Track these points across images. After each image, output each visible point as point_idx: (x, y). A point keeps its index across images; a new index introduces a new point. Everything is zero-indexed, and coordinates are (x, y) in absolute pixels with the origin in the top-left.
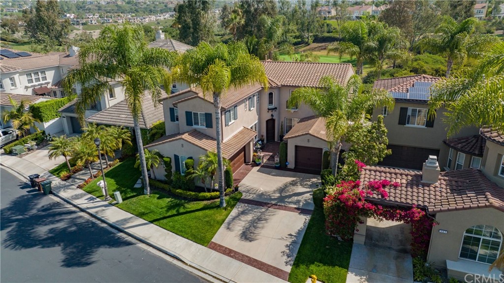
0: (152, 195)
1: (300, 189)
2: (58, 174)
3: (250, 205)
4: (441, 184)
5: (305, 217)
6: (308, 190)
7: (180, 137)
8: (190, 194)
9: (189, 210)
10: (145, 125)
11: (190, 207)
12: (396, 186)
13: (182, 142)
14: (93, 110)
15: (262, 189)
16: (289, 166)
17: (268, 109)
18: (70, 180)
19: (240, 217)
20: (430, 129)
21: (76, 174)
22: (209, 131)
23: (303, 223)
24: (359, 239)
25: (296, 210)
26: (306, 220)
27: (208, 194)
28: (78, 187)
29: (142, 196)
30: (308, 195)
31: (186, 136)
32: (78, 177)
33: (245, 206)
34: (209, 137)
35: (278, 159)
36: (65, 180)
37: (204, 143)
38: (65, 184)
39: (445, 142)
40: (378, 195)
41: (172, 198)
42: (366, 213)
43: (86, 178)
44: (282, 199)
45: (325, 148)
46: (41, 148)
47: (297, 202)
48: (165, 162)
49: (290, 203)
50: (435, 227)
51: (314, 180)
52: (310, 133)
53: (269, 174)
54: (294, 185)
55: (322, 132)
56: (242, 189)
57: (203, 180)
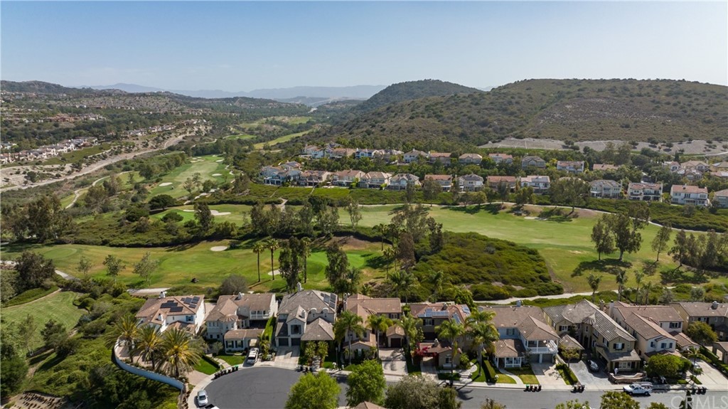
1: (398, 354)
3: (386, 362)
4: (439, 346)
6: (400, 353)
7: (358, 342)
10: (331, 338)
12: (429, 348)
14: (296, 334)
15: (386, 356)
16: (389, 346)
19: (386, 366)
20: (433, 326)
21: (312, 363)
22: (366, 339)
23: (405, 363)
24: (421, 364)
28: (320, 367)
29: (350, 365)
30: (401, 355)
31: (360, 342)
32: (315, 364)
33: (384, 362)
35: (385, 344)
36: (310, 365)
37: (366, 343)
38: (313, 367)
40: (425, 351)
42: (423, 357)
43: (319, 363)
44: (394, 358)
45: (402, 338)
46: (275, 355)
47: (400, 358)
48: (355, 352)
49: (398, 359)
50: (440, 357)
51: (400, 350)
52: (396, 333)
53: (384, 350)
54: (395, 352)
55: (399, 332)
56: (380, 357)
57: (369, 356)
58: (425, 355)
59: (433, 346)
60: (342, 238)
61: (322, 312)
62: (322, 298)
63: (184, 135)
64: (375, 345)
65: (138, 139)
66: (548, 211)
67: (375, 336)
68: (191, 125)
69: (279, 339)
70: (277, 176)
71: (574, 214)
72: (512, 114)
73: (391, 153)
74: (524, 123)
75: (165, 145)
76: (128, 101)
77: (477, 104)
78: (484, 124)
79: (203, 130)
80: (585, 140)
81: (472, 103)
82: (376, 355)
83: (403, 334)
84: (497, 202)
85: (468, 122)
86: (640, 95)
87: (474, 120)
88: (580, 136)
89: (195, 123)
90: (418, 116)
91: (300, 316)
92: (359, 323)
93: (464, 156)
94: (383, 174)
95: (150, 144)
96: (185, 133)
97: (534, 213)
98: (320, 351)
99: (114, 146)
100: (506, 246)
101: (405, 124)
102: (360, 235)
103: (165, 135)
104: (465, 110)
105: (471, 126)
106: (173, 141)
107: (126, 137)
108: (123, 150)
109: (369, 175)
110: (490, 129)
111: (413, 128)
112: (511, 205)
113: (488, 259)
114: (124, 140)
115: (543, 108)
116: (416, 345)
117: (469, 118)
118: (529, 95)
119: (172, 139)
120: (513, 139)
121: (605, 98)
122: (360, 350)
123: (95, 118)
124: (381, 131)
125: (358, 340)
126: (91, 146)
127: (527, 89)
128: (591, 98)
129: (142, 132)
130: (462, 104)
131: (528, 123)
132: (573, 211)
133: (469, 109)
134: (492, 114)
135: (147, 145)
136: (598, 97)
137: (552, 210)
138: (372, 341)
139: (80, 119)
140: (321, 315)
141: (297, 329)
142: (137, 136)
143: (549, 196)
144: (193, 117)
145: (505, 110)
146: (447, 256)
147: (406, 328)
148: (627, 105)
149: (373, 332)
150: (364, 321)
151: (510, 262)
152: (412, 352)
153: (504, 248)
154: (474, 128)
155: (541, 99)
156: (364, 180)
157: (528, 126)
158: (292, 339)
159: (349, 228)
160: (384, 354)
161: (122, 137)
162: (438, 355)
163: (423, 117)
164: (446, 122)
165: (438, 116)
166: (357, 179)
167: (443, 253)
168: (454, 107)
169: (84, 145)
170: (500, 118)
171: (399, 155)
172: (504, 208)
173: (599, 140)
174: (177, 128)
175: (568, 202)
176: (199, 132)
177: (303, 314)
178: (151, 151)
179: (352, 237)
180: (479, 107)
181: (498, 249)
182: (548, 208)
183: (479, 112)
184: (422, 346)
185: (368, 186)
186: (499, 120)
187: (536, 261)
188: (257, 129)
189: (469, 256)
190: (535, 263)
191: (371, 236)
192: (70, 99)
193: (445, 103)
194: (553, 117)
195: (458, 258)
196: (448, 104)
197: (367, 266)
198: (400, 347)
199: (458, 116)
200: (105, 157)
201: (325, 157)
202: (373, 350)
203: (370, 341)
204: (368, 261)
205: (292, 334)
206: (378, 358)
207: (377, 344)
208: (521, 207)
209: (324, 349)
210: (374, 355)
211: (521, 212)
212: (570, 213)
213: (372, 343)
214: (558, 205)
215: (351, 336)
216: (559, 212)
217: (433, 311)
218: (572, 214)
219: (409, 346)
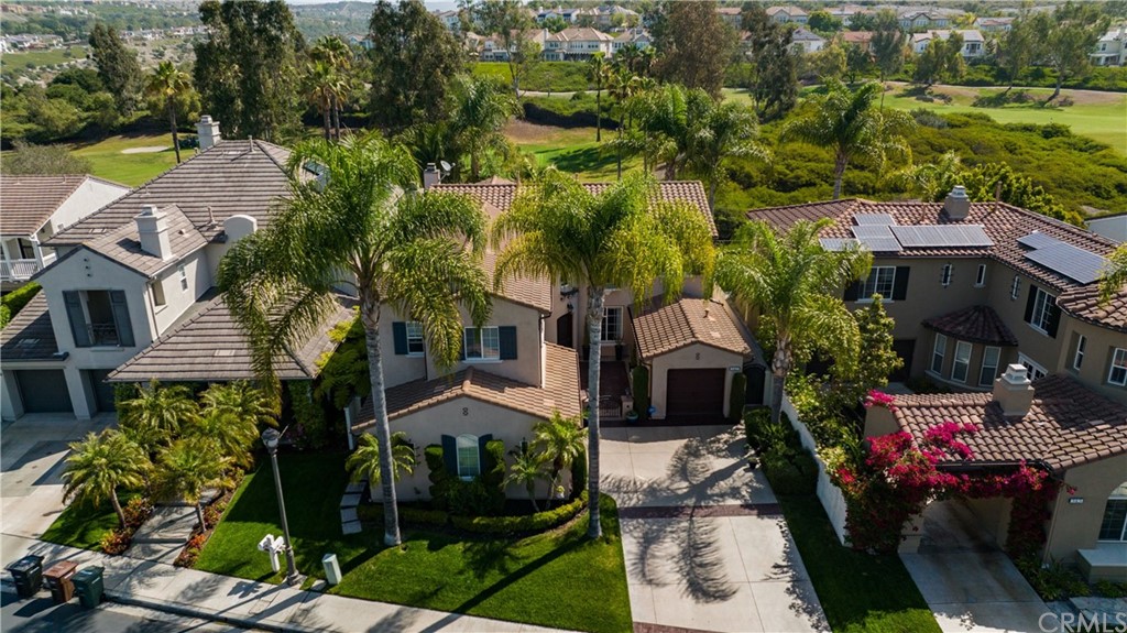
0: (409, 544)
1: (716, 462)
2: (81, 539)
3: (650, 520)
4: (1037, 415)
5: (776, 521)
6: (732, 461)
7: (457, 391)
8: (512, 522)
9: (528, 561)
10: (302, 369)
11: (524, 554)
12: (970, 430)
13: (465, 403)
14: (103, 344)
15: (643, 479)
16: (655, 416)
17: (562, 293)
18: (136, 550)
19: (649, 551)
20: (900, 302)
21: (144, 530)
22: (508, 367)
23: (780, 535)
25: (747, 511)
26: (781, 527)
27: (550, 515)
28: (176, 565)
29: (386, 552)
30: (740, 471)
31: (468, 387)
32: (156, 536)
33: (638, 522)
34: (516, 381)
35: (631, 404)
36: (121, 553)
37: (510, 397)
38: (129, 564)
39: (925, 324)
40: (952, 455)
41: (466, 542)
43: (185, 534)
44: (700, 491)
45: (734, 367)
47: (735, 492)
48: (430, 458)
49: (722, 495)
50: (1062, 495)
51: (725, 436)
52: (701, 339)
53: (625, 439)
54: (697, 455)
55: (716, 335)
56: (603, 487)
57: (529, 483)
58: (948, 477)
59: (996, 416)
64: (573, 411)
65: (144, 45)
66: (993, 95)
67: (570, 357)
69: (14, 376)
71: (1059, 99)
73: (612, 12)
82: (582, 473)
91: (131, 245)
94: (597, 33)
95: (167, 53)
97: (961, 98)
100: (967, 119)
109: (564, 36)
122: (469, 442)
123: (73, 12)
125: (458, 379)
126: (47, 48)
129: (154, 34)
132: (1056, 94)
135: (161, 54)
137: (1004, 94)
138: (555, 385)
139: (40, 11)
142: (145, 39)
149: (564, 337)
151: (1011, 149)
152: (828, 455)
156: (553, 45)
158: (86, 374)
160: (631, 464)
162: (1053, 480)
166: (538, 45)
169: (31, 47)
171: (628, 17)
175: (1037, 76)
177: (148, 226)
185: (562, 56)
198: (725, 423)
202: (561, 443)
203: (536, 385)
204: (555, 159)
205: (77, 345)
206: (594, 492)
207: (586, 407)
208: (926, 88)
209: (222, 436)
210: (566, 474)
211: (928, 96)
212: (1050, 99)
213: (555, 394)
214: (1014, 85)
215: (412, 355)
216: (1020, 98)
217: (895, 225)
218: (1054, 100)
219: (784, 416)
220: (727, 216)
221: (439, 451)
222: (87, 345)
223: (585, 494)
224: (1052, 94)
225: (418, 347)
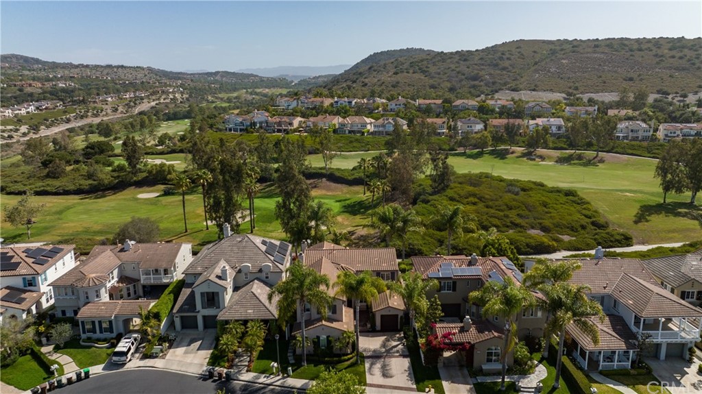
0: (309, 365)
1: (395, 343)
2: (218, 365)
3: (373, 359)
4: (473, 330)
5: (407, 359)
6: (399, 343)
7: (320, 323)
8: (336, 359)
10: (273, 316)
11: (340, 367)
12: (454, 334)
13: (321, 327)
14: (209, 308)
15: (372, 348)
16: (377, 329)
18: (235, 367)
19: (373, 367)
20: (455, 293)
21: (235, 362)
22: (334, 316)
24: (440, 364)
25: (400, 356)
26: (408, 361)
27: (346, 358)
28: (247, 371)
29: (303, 367)
30: (400, 346)
31: (324, 322)
32: (239, 364)
33: (370, 360)
34: (336, 320)
35: (370, 325)
36: (231, 368)
37: (334, 325)
38: (234, 371)
39: (463, 299)
40: (448, 340)
41: (324, 364)
42: (442, 350)
43: (246, 363)
44: (388, 351)
45: (401, 314)
46: (170, 347)
47: (398, 352)
48: (314, 342)
49: (394, 353)
50: (475, 351)
51: (398, 335)
52: (390, 305)
53: (368, 336)
54: (389, 341)
55: (395, 304)
56: (360, 350)
57: (341, 349)
58: (446, 346)
59: (462, 330)
60: (312, 181)
61: (260, 271)
62: (264, 248)
63: (157, 102)
64: (352, 329)
65: (107, 104)
66: (567, 156)
67: (352, 310)
68: (168, 93)
69: (182, 318)
70: (241, 122)
71: (599, 159)
72: (504, 69)
73: (374, 101)
74: (518, 78)
75: (137, 111)
76: (105, 72)
77: (465, 60)
78: (475, 78)
79: (178, 98)
80: (587, 93)
81: (460, 59)
82: (355, 346)
83: (402, 307)
84: (503, 147)
85: (457, 77)
86: (640, 50)
87: (464, 75)
88: (581, 89)
89: (171, 91)
90: (403, 72)
91: (219, 277)
92: (322, 288)
93: (458, 102)
94: (365, 118)
95: (120, 109)
96: (159, 99)
97: (550, 158)
98: (248, 340)
99: (80, 109)
100: (533, 186)
101: (389, 79)
102: (335, 178)
103: (137, 100)
104: (453, 66)
105: (461, 81)
106: (145, 106)
107: (95, 102)
108: (90, 114)
109: (348, 120)
110: (482, 83)
111: (398, 83)
112: (519, 150)
113: (514, 200)
114: (92, 105)
115: (536, 63)
116: (429, 327)
117: (458, 73)
118: (519, 53)
119: (144, 104)
120: (507, 91)
121: (603, 53)
122: (323, 337)
123: (66, 84)
124: (363, 86)
125: (320, 320)
126: (54, 109)
127: (517, 48)
128: (588, 53)
129: (112, 98)
130: (449, 61)
131: (522, 77)
132: (597, 156)
133: (457, 65)
134: (483, 69)
135: (117, 110)
136: (595, 52)
137: (572, 155)
138: (347, 320)
139: (48, 85)
140: (259, 275)
141: (213, 299)
142: (107, 101)
143: (565, 140)
144: (170, 86)
145: (496, 65)
146: (456, 196)
147: (408, 296)
148: (627, 59)
149: (349, 304)
150: (331, 283)
151: (545, 205)
152: (421, 341)
153: (531, 189)
154: (464, 83)
155: (533, 56)
156: (343, 125)
157: (522, 80)
158: (204, 317)
159: (321, 169)
160: (369, 344)
161: (90, 102)
162: (472, 347)
163: (408, 72)
164: (432, 78)
165: (423, 72)
166: (335, 125)
167: (450, 192)
168: (441, 63)
169: (46, 108)
170: (492, 72)
171: (383, 103)
172: (513, 153)
173: (602, 92)
174: (151, 94)
175: (589, 146)
176: (174, 99)
177: (224, 271)
178: (120, 116)
179: (324, 179)
180: (468, 63)
181: (524, 190)
182: (566, 153)
183: (468, 67)
184: (441, 328)
185: (347, 132)
186: (490, 74)
187: (578, 204)
188: (236, 98)
189: (487, 196)
190: (578, 207)
191: (350, 178)
192: (45, 70)
193: (431, 60)
194: (549, 71)
195: (472, 199)
196: (434, 60)
197: (344, 212)
198: (398, 331)
199: (446, 71)
200: (68, 121)
201: (299, 107)
202: (349, 337)
203: (342, 321)
204: (345, 206)
205: (203, 308)
206: (358, 351)
207: (355, 326)
208: (533, 152)
209: (257, 336)
210: (350, 346)
211: (534, 157)
212: (594, 159)
213: (347, 324)
214: (578, 150)
215: (307, 312)
216: (580, 157)
217: (453, 267)
218: (596, 159)
219: (414, 329)
220: (413, 246)
221: (316, 340)
222: (205, 308)
223: (355, 352)
224: (595, 155)
225: (308, 310)
